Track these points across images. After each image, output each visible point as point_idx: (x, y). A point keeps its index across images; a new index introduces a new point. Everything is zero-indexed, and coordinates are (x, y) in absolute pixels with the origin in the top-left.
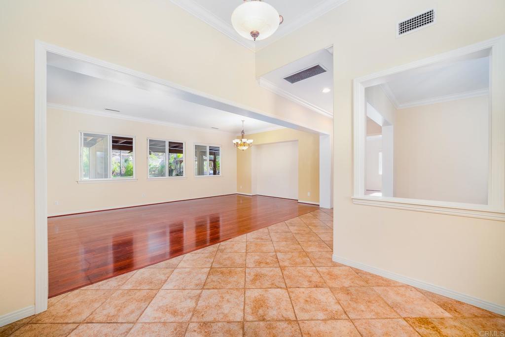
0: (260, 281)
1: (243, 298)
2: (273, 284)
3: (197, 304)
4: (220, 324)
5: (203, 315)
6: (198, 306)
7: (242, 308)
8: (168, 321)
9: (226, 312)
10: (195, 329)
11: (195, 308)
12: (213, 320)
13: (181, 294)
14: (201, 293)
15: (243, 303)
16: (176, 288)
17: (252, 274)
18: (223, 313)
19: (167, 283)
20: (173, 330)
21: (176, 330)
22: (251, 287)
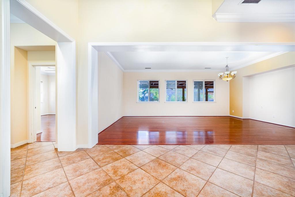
0: (178, 182)
1: (153, 187)
2: (184, 190)
3: (127, 174)
4: (123, 193)
5: (123, 182)
6: (127, 175)
7: (144, 193)
8: (109, 174)
9: (134, 188)
10: (112, 187)
11: (125, 175)
12: (123, 188)
13: (128, 164)
14: (136, 169)
15: (148, 190)
16: (130, 160)
17: (178, 174)
18: (132, 188)
19: (130, 156)
20: (105, 180)
21: (106, 181)
22: (165, 183)
